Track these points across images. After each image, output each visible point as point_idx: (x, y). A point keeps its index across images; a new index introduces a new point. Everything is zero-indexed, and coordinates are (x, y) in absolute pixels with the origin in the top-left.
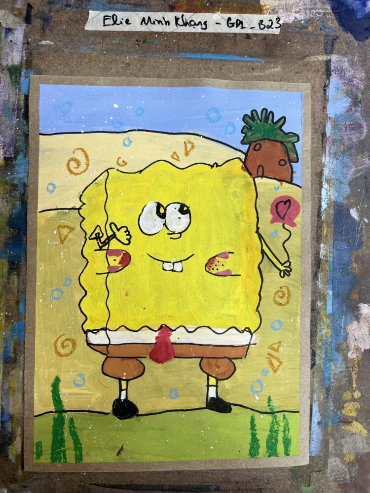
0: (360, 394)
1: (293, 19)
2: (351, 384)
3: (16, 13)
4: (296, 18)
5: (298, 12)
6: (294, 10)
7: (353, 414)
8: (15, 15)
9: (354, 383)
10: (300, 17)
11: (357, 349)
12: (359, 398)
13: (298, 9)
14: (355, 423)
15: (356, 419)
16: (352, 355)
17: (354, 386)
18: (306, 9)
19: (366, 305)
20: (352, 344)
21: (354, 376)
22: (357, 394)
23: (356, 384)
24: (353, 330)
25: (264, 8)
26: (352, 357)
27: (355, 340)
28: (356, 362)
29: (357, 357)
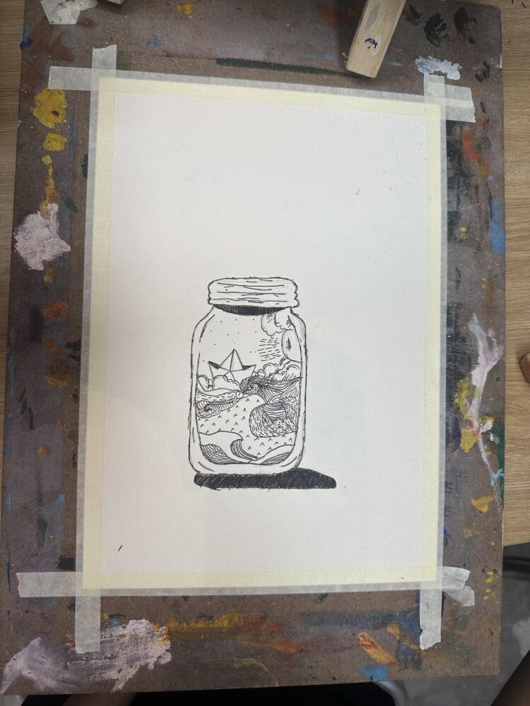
0: (43, 159)
1: (128, 626)
2: (55, 173)
3: (455, 604)
4: (124, 627)
5: (121, 636)
6: (127, 638)
7: (51, 136)
8: (455, 601)
9: (50, 174)
10: (119, 631)
11: (46, 215)
12: (44, 155)
13: (122, 640)
14: (51, 126)
15: (48, 130)
16: (54, 208)
17: (51, 170)
18: (111, 642)
19: (33, 268)
20: (53, 221)
21: (51, 181)
22: (47, 160)
23: (47, 172)
24: (50, 238)
25: (165, 636)
26: (54, 205)
27: (48, 226)
28: (48, 198)
29: (46, 206)
